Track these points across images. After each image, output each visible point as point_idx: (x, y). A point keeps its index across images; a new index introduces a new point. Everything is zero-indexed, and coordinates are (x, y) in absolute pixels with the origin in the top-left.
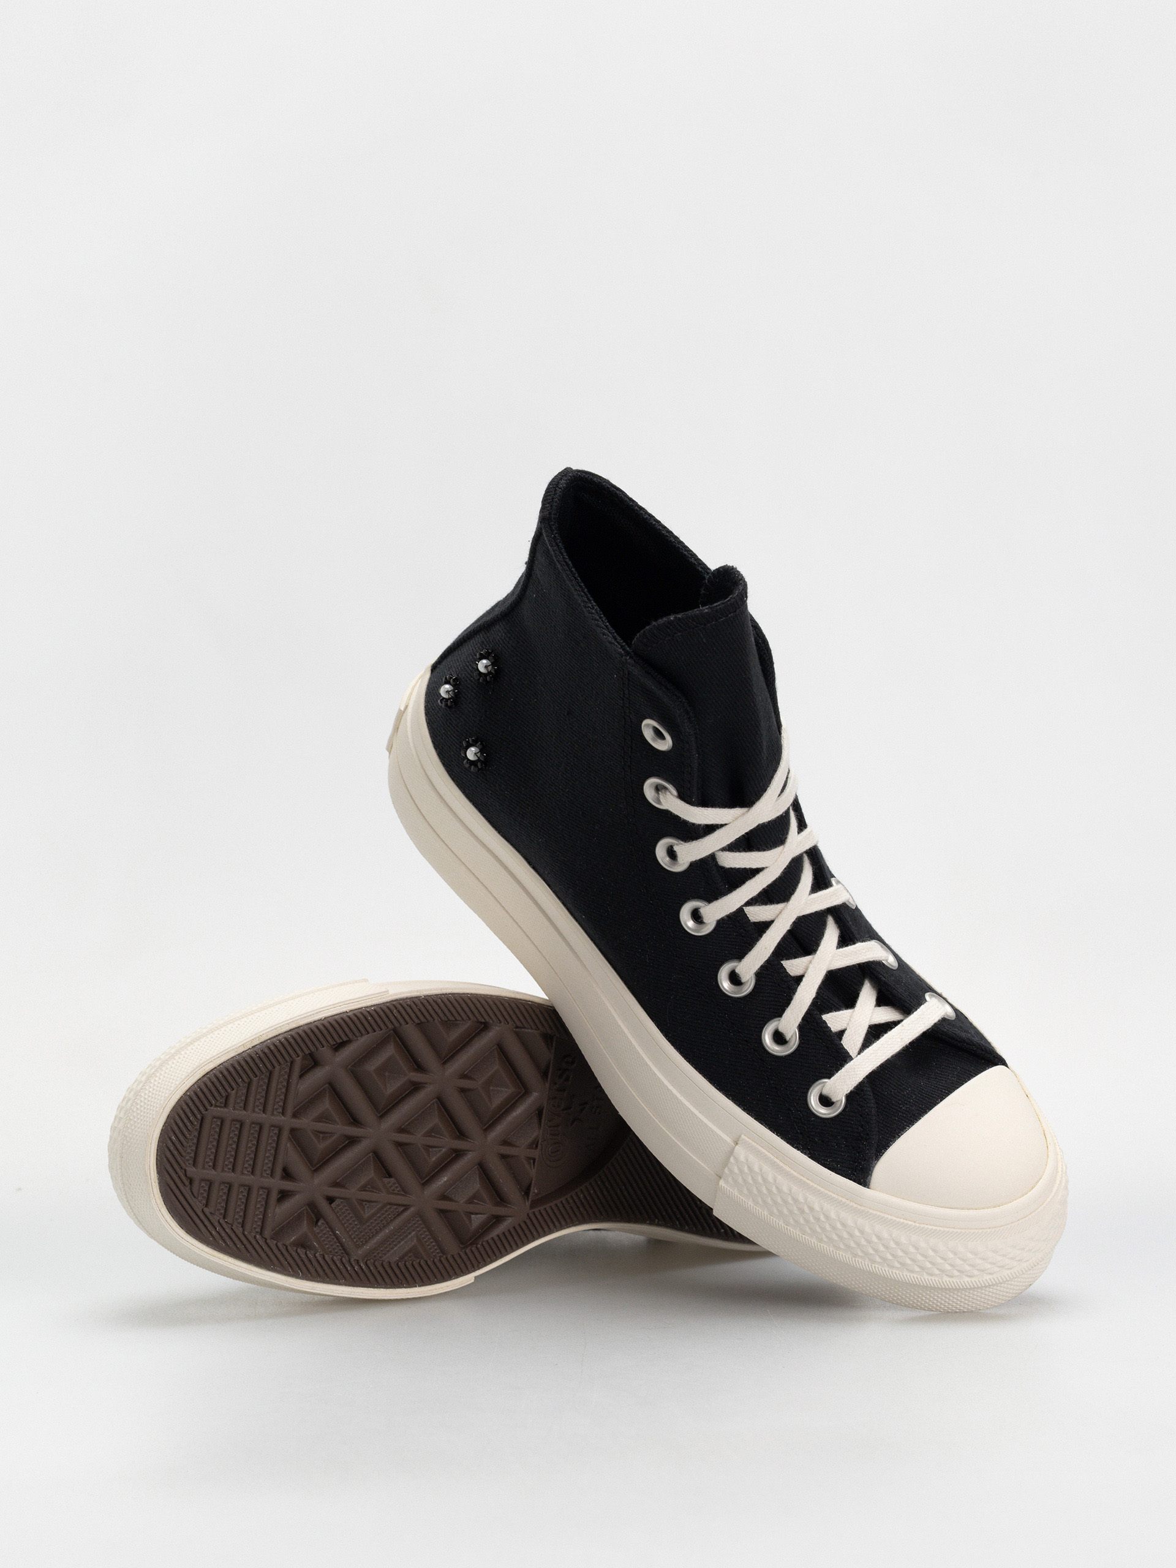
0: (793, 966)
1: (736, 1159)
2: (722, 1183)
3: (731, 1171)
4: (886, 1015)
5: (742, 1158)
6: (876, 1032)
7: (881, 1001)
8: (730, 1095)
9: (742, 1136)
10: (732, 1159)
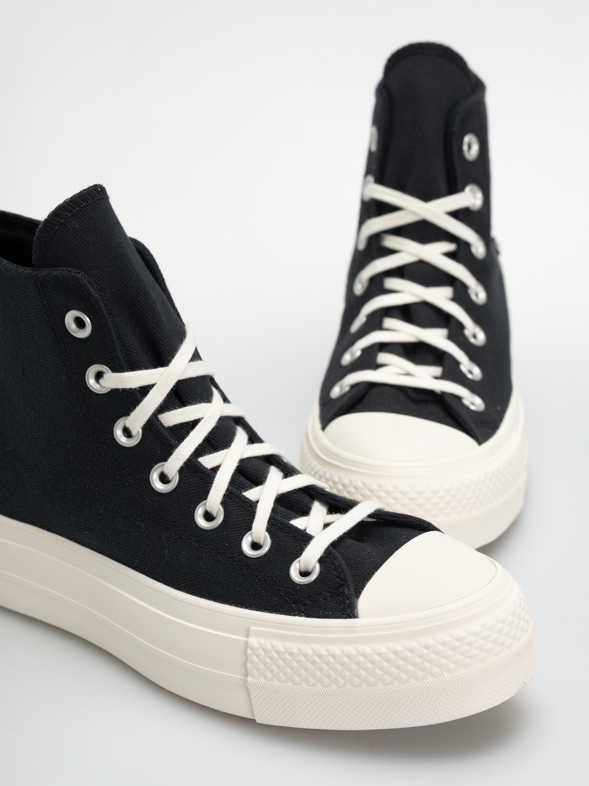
0: (250, 494)
1: (252, 648)
2: (249, 679)
3: (252, 662)
5: (256, 645)
7: (330, 511)
8: (232, 603)
9: (251, 628)
10: (249, 651)
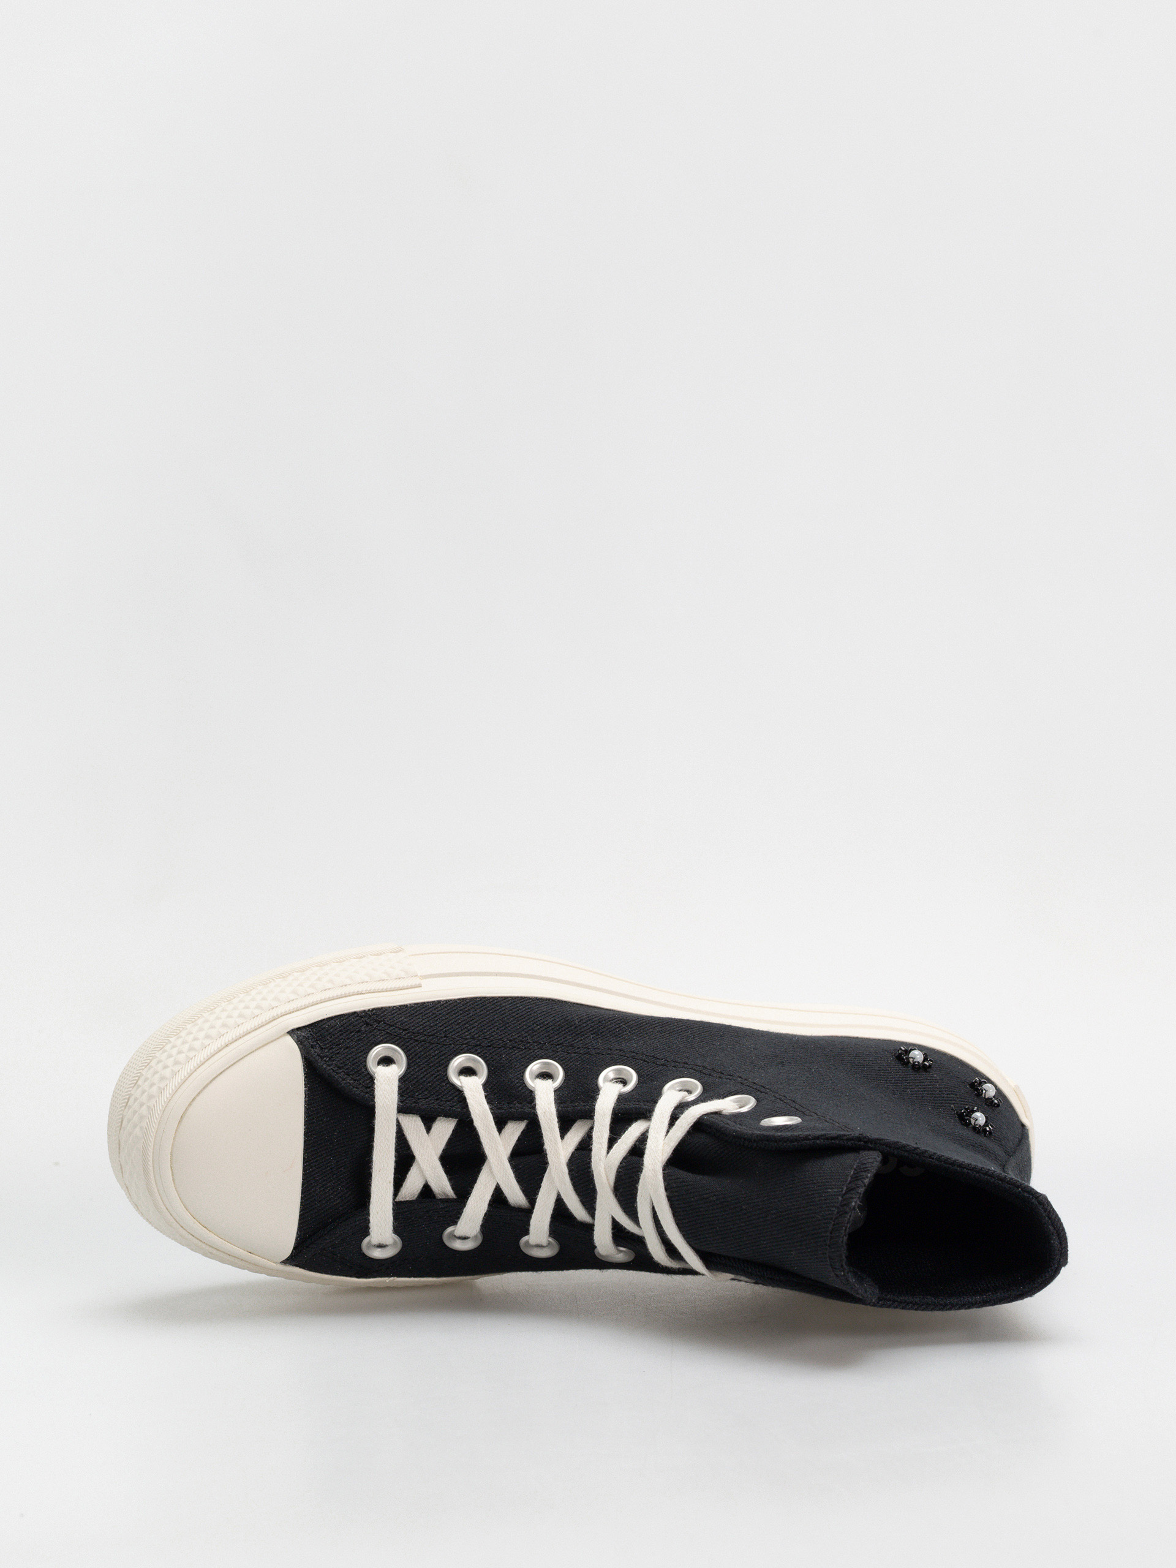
0: (515, 1130)
4: (412, 1187)
6: (405, 1159)
7: (427, 1191)
